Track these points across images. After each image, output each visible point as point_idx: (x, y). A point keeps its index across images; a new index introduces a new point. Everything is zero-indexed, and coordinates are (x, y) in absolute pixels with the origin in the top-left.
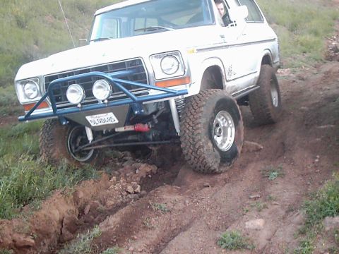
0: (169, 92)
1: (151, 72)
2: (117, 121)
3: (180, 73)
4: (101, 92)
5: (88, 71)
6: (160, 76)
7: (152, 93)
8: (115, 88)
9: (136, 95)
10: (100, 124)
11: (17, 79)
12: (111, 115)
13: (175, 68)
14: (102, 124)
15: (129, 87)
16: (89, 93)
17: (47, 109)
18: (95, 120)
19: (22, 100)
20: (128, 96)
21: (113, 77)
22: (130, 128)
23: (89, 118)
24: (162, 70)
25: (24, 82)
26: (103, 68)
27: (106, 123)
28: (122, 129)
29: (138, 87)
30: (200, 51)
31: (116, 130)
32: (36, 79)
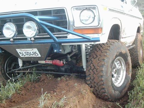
1: (71, 19)
2: (39, 56)
3: (95, 24)
6: (78, 24)
7: (70, 37)
8: (41, 30)
9: (57, 37)
12: (35, 50)
13: (91, 19)
15: (52, 30)
20: (51, 38)
22: (49, 62)
24: (80, 20)
26: (35, 13)
27: (31, 56)
28: (43, 62)
29: (60, 31)
30: (110, 10)
31: (39, 62)
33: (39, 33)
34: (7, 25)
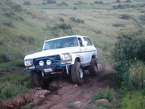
0: (66, 63)
1: (62, 58)
2: (52, 71)
3: (69, 58)
4: (49, 63)
5: (45, 57)
6: (64, 59)
7: (62, 63)
8: (52, 62)
9: (58, 64)
11: (25, 59)
12: (51, 69)
13: (68, 57)
14: (48, 71)
15: (56, 62)
16: (45, 63)
17: (33, 67)
18: (46, 70)
19: (26, 65)
20: (56, 64)
21: (52, 59)
22: (55, 73)
23: (44, 70)
25: (26, 60)
26: (50, 57)
28: (53, 73)
29: (58, 62)
30: (74, 53)
31: (51, 73)
32: (30, 59)
34: (41, 62)
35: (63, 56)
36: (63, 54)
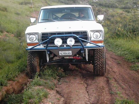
0: (97, 46)
1: (90, 36)
3: (101, 39)
5: (63, 33)
6: (92, 39)
7: (88, 45)
9: (84, 45)
10: (64, 55)
13: (99, 36)
14: (65, 55)
17: (40, 46)
19: (28, 41)
23: (60, 52)
24: (93, 37)
25: (30, 34)
26: (70, 33)
27: (66, 55)
29: (85, 42)
31: (65, 58)
32: (36, 33)
33: (75, 43)
35: (92, 33)
36: (92, 31)
